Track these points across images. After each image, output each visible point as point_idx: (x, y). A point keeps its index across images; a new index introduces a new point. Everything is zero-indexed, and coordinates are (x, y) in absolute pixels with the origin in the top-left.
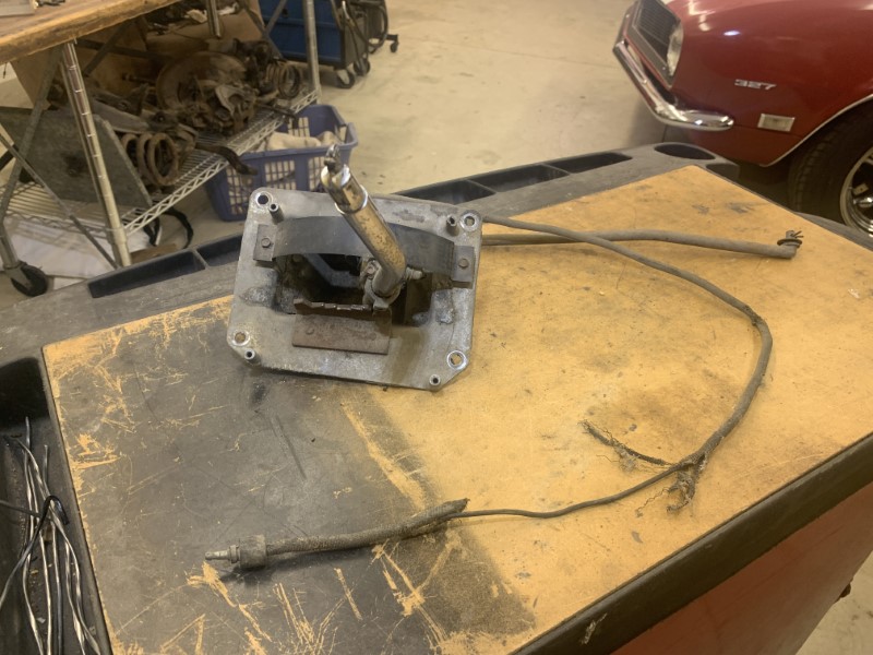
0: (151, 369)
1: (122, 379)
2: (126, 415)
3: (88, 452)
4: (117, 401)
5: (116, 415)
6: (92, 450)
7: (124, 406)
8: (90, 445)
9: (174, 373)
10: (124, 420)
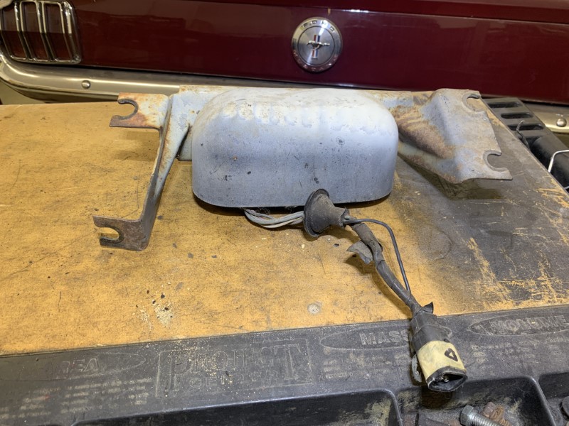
0: (544, 245)
1: (563, 241)
2: (546, 214)
3: (559, 197)
4: (558, 225)
5: (553, 215)
6: (557, 198)
7: (551, 221)
8: (560, 201)
9: (524, 236)
10: (546, 211)
